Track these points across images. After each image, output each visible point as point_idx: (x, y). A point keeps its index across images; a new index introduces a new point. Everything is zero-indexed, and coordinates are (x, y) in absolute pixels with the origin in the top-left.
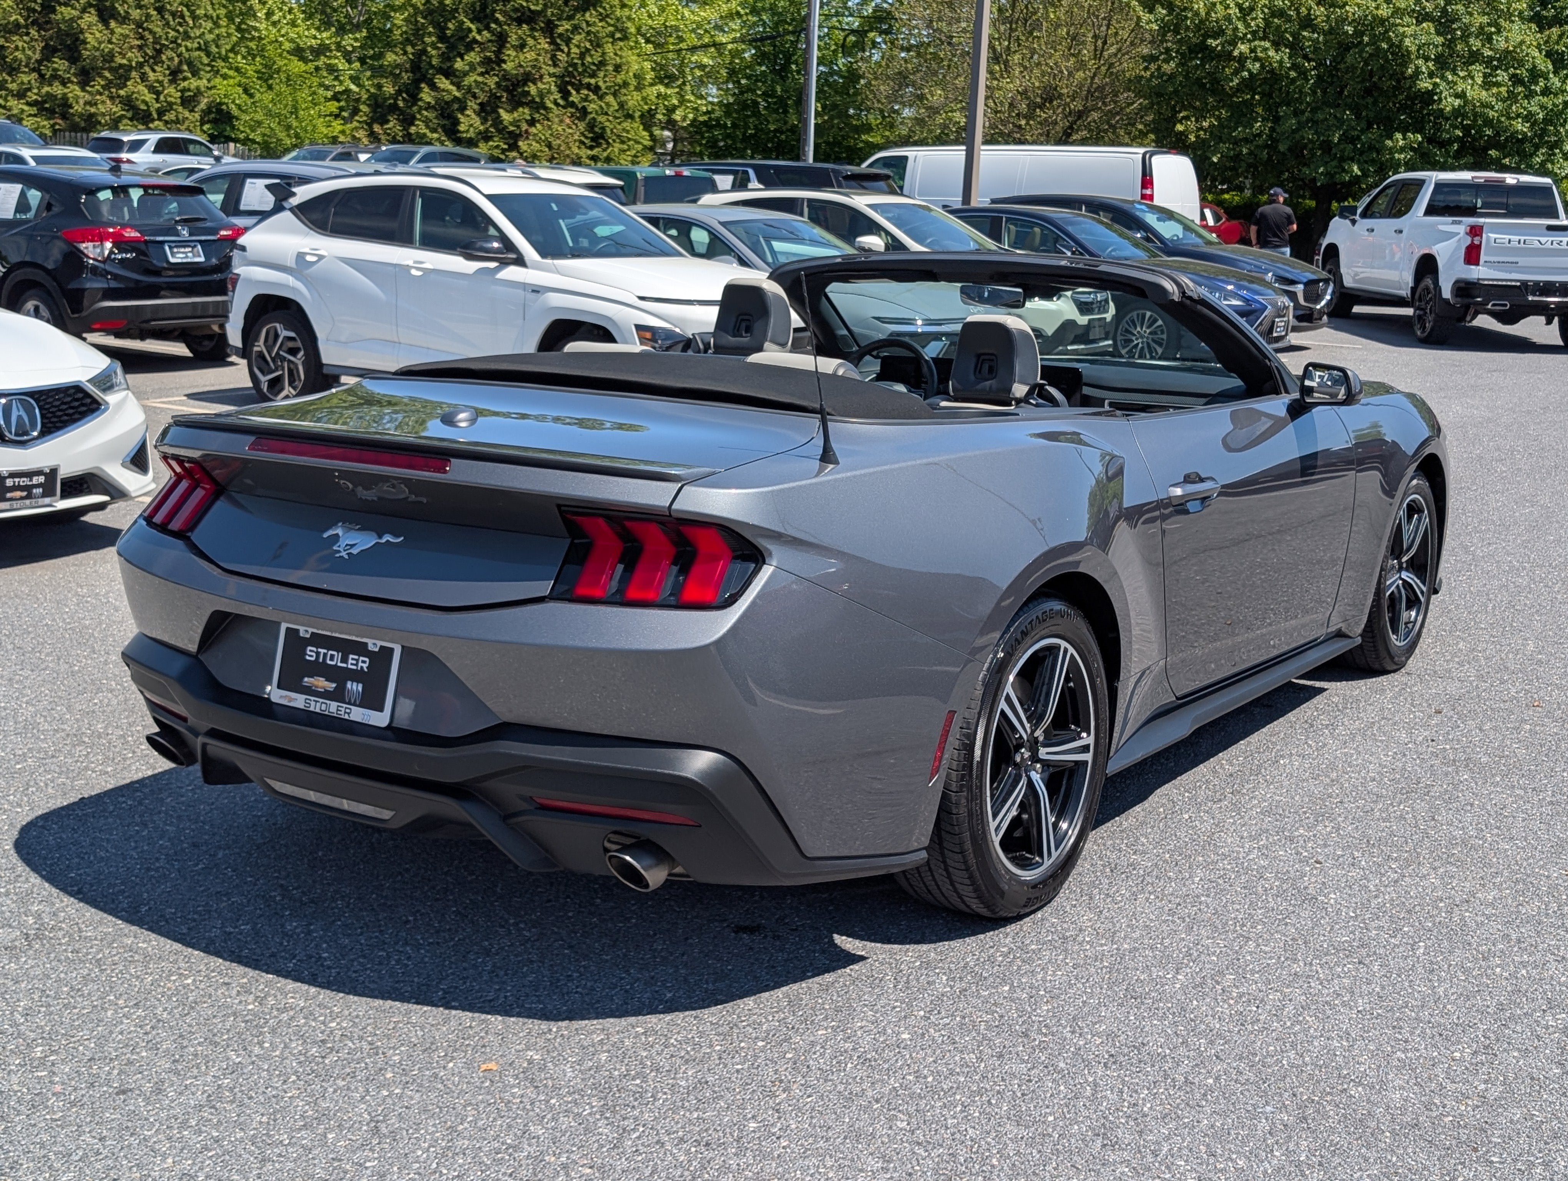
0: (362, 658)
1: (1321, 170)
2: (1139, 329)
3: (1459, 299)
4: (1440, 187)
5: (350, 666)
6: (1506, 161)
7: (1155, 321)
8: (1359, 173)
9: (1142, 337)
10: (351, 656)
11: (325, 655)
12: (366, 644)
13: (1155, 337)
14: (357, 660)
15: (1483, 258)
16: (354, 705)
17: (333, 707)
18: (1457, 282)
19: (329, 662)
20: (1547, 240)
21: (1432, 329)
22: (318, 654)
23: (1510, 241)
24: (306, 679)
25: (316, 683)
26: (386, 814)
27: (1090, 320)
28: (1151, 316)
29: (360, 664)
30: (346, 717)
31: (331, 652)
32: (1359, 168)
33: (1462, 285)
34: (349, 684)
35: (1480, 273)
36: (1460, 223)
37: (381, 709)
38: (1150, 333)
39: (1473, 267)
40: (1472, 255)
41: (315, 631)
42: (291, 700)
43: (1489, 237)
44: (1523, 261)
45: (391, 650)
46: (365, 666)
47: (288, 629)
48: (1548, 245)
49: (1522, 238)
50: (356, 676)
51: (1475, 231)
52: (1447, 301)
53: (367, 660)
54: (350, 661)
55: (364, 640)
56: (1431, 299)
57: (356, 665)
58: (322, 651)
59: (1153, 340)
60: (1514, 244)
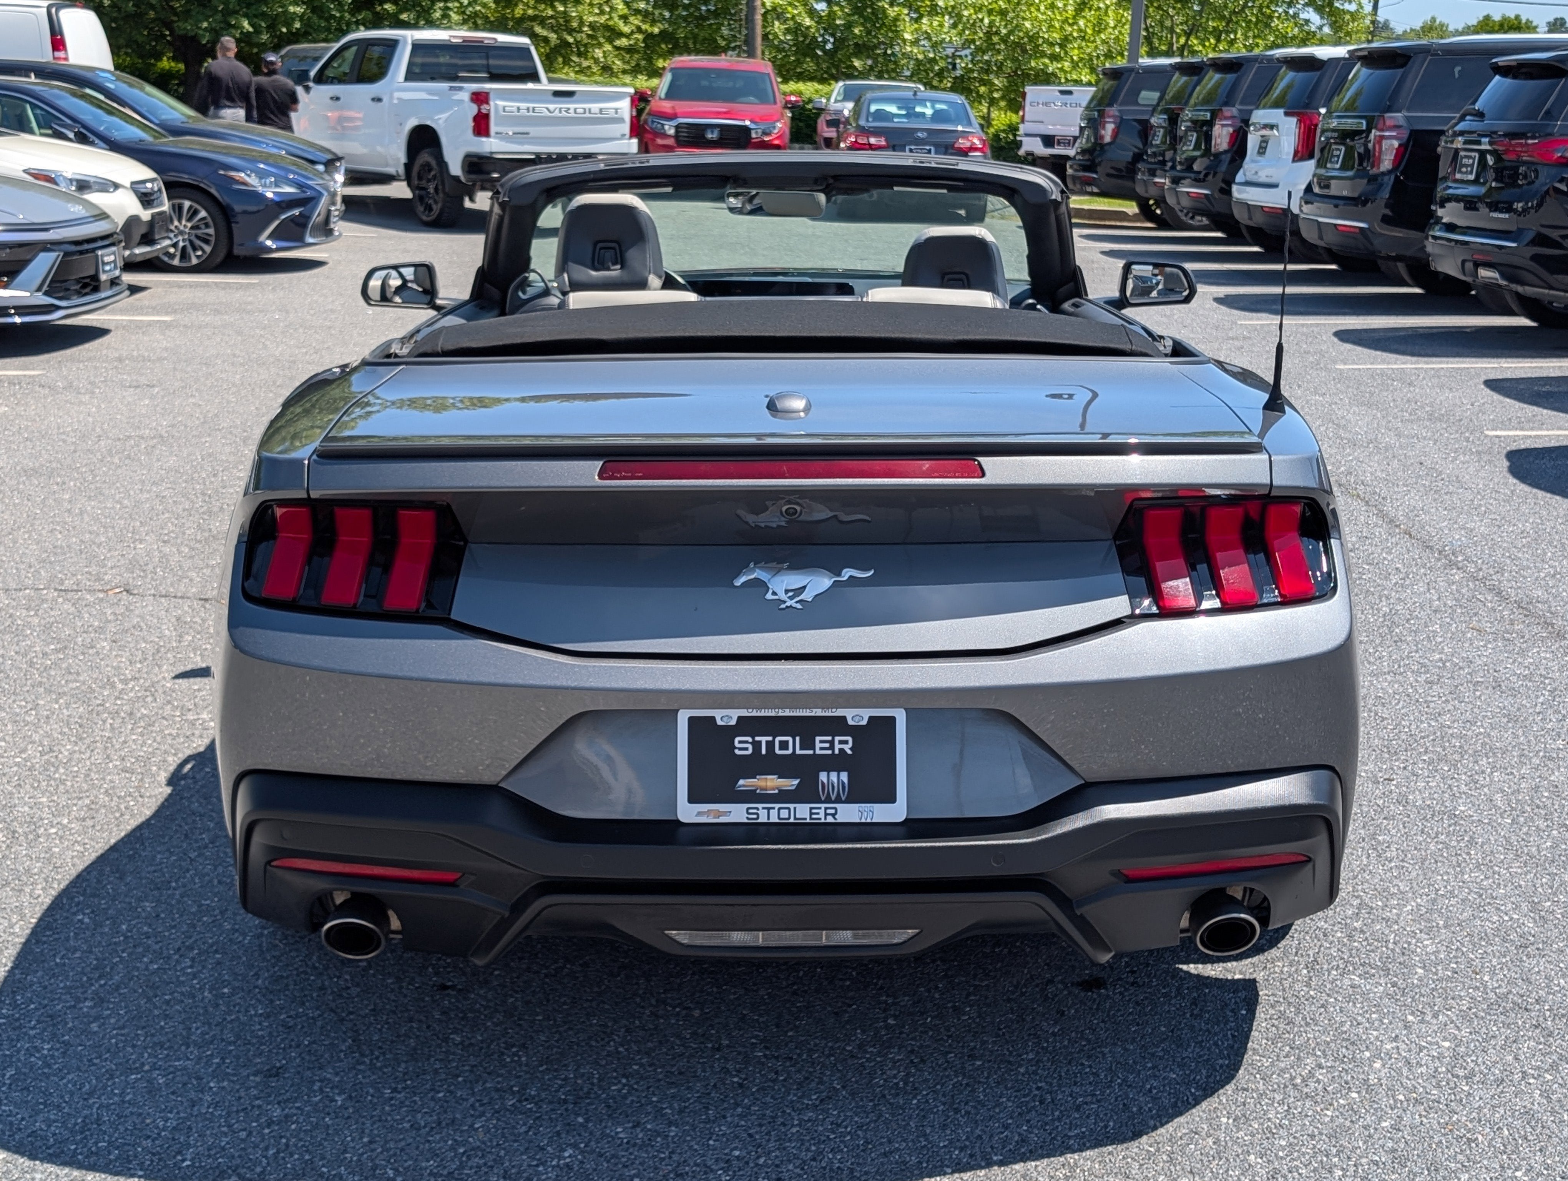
0: (837, 739)
1: (205, 25)
2: (176, 223)
3: (473, 177)
4: (418, 48)
5: (818, 752)
6: (404, 16)
7: (196, 212)
8: (251, 29)
9: (181, 233)
10: (818, 739)
11: (771, 745)
12: (844, 718)
13: (199, 232)
14: (832, 743)
15: (493, 129)
16: (838, 800)
17: (802, 811)
18: (468, 156)
19: (778, 751)
20: (556, 107)
21: (442, 210)
22: (757, 745)
23: (519, 109)
24: (741, 782)
25: (762, 784)
26: (900, 936)
27: (153, 216)
28: (190, 207)
29: (837, 747)
30: (830, 819)
31: (778, 739)
32: (250, 23)
33: (475, 160)
34: (823, 776)
35: (491, 145)
36: (461, 89)
37: (891, 798)
38: (192, 228)
39: (484, 139)
40: (481, 125)
41: (744, 713)
42: (719, 814)
43: (497, 106)
44: (534, 131)
45: (892, 720)
46: (847, 748)
47: (692, 720)
48: (557, 113)
49: (531, 105)
50: (835, 762)
51: (480, 98)
52: (456, 179)
53: (850, 739)
54: (818, 745)
55: (840, 712)
56: (435, 177)
57: (832, 747)
58: (764, 740)
59: (197, 237)
60: (524, 112)
